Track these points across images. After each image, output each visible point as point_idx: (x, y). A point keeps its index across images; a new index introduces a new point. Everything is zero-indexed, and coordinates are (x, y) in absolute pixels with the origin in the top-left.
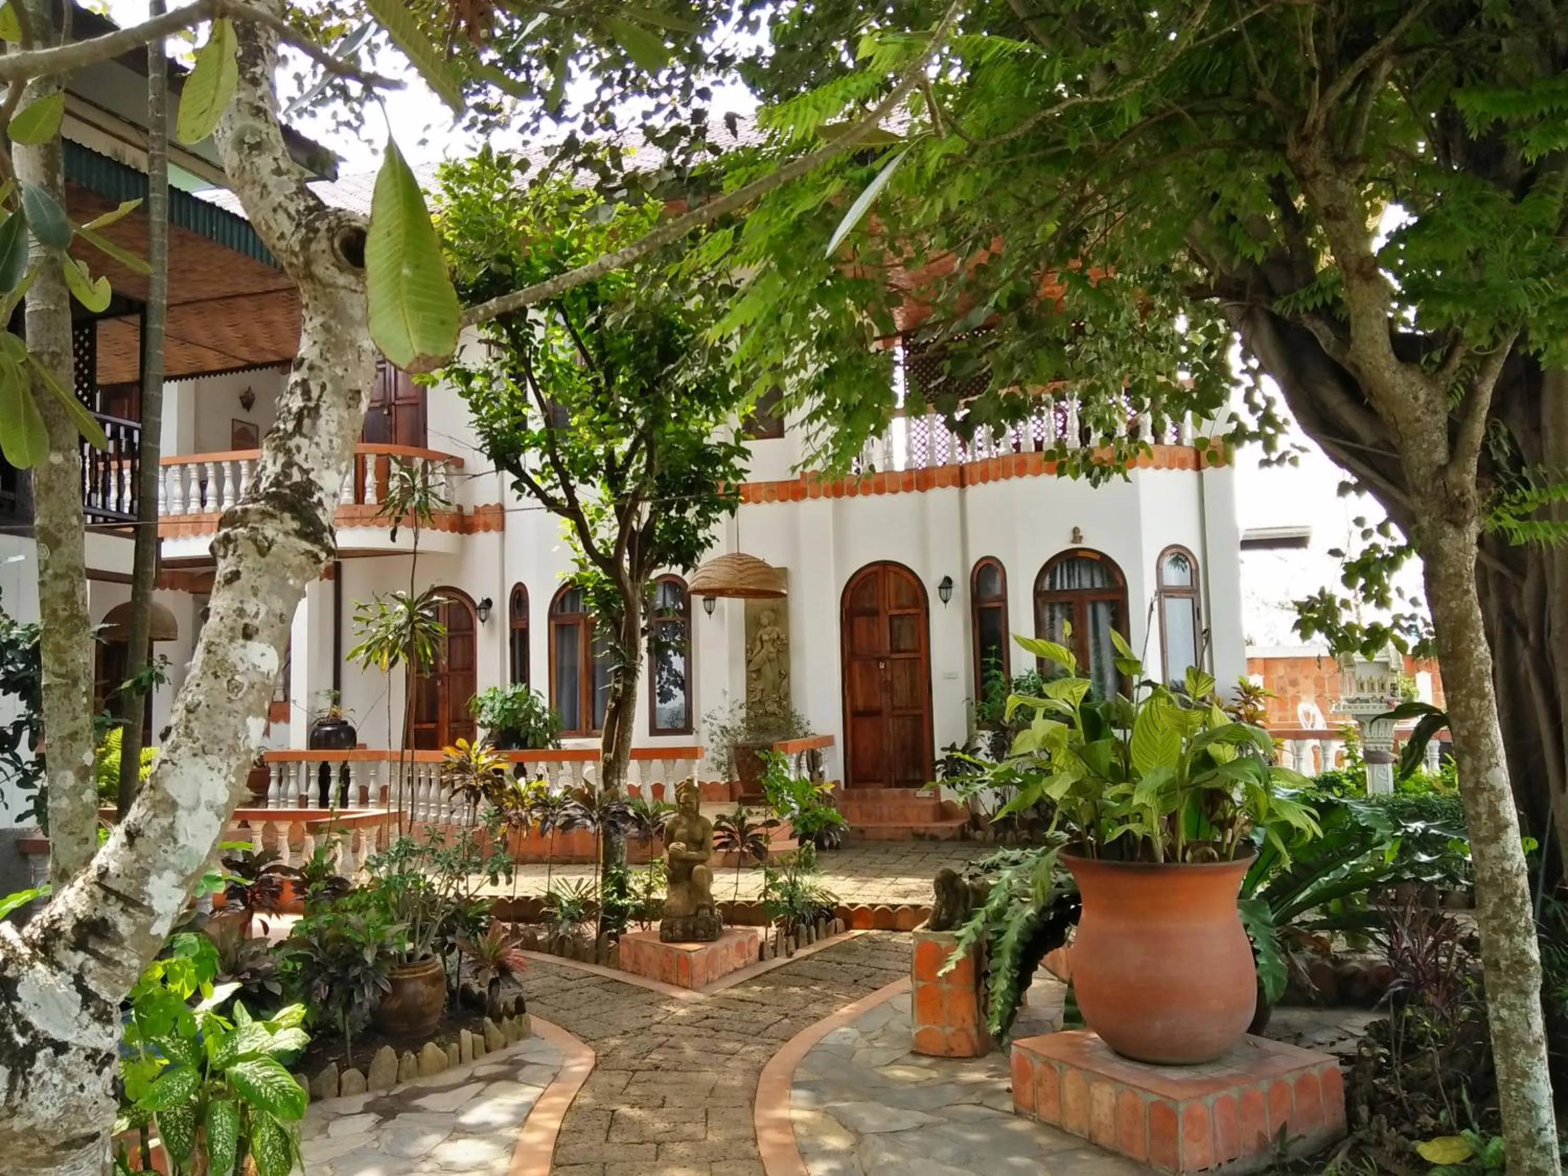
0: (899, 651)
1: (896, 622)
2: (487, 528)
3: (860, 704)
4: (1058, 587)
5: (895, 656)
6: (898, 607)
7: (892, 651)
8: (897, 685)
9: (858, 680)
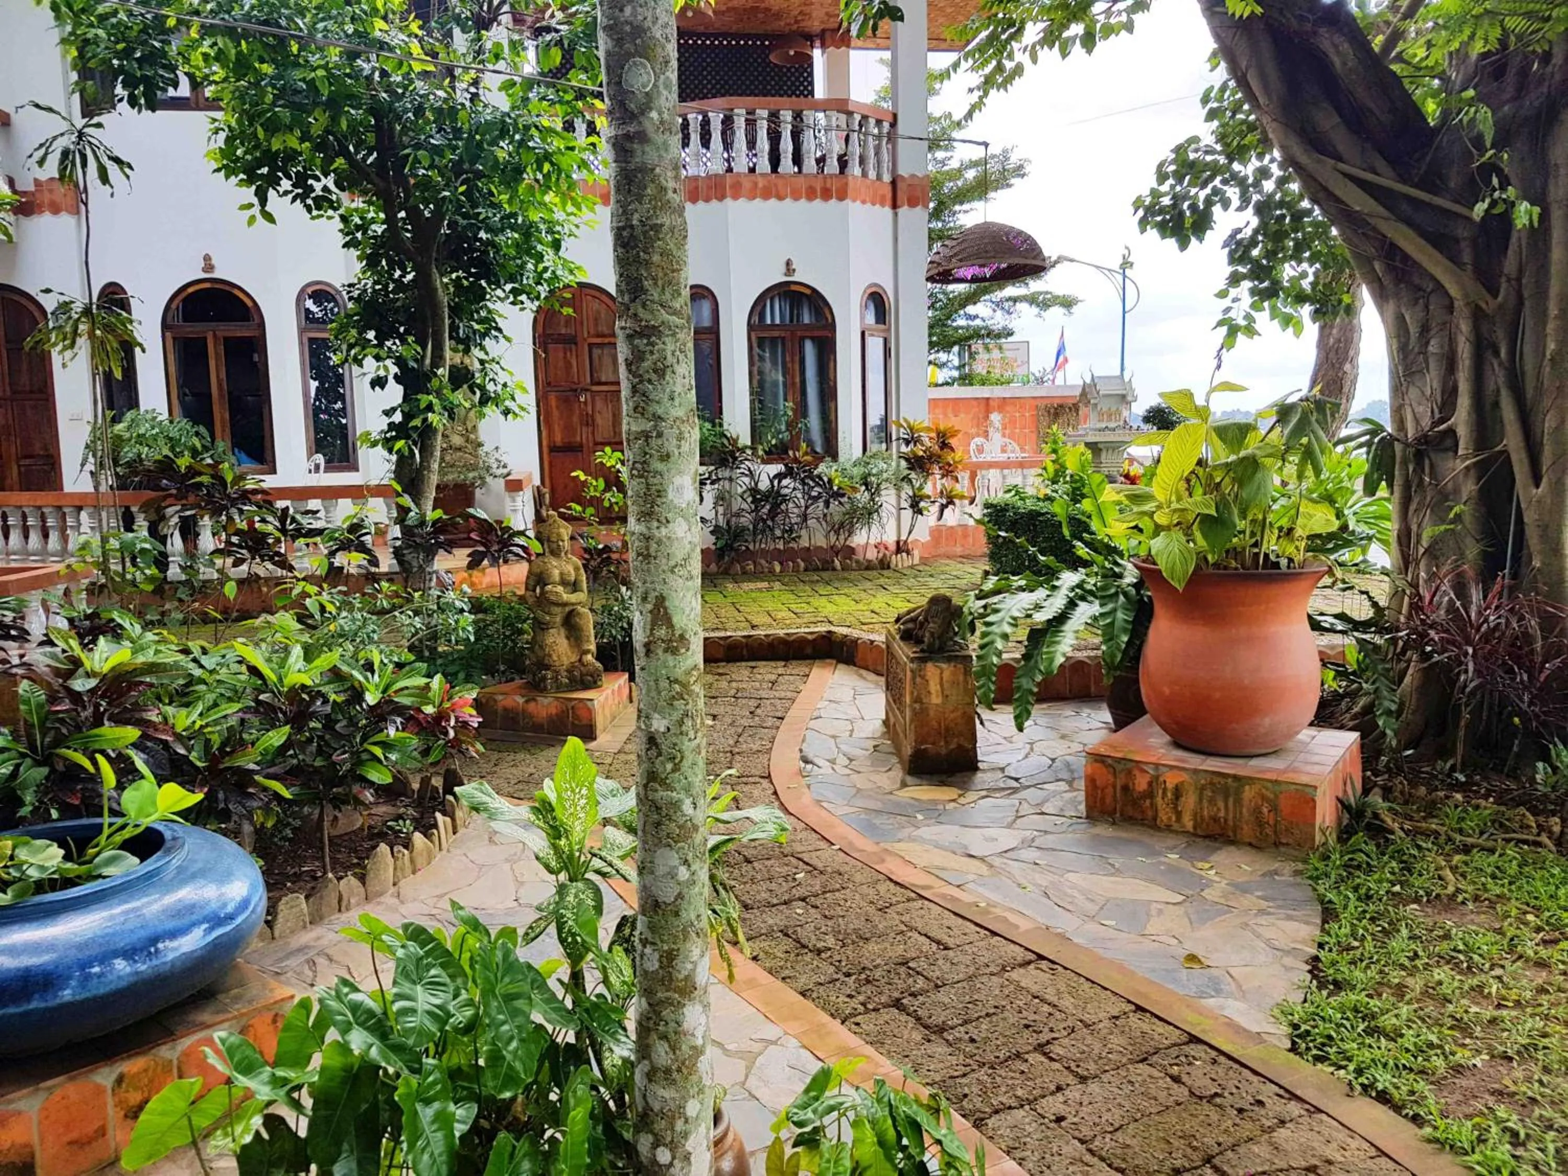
0: (600, 383)
1: (596, 352)
2: (56, 210)
3: (558, 439)
4: (769, 322)
5: (595, 388)
6: (598, 336)
7: (593, 383)
8: (599, 420)
9: (556, 413)
